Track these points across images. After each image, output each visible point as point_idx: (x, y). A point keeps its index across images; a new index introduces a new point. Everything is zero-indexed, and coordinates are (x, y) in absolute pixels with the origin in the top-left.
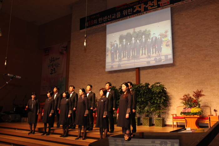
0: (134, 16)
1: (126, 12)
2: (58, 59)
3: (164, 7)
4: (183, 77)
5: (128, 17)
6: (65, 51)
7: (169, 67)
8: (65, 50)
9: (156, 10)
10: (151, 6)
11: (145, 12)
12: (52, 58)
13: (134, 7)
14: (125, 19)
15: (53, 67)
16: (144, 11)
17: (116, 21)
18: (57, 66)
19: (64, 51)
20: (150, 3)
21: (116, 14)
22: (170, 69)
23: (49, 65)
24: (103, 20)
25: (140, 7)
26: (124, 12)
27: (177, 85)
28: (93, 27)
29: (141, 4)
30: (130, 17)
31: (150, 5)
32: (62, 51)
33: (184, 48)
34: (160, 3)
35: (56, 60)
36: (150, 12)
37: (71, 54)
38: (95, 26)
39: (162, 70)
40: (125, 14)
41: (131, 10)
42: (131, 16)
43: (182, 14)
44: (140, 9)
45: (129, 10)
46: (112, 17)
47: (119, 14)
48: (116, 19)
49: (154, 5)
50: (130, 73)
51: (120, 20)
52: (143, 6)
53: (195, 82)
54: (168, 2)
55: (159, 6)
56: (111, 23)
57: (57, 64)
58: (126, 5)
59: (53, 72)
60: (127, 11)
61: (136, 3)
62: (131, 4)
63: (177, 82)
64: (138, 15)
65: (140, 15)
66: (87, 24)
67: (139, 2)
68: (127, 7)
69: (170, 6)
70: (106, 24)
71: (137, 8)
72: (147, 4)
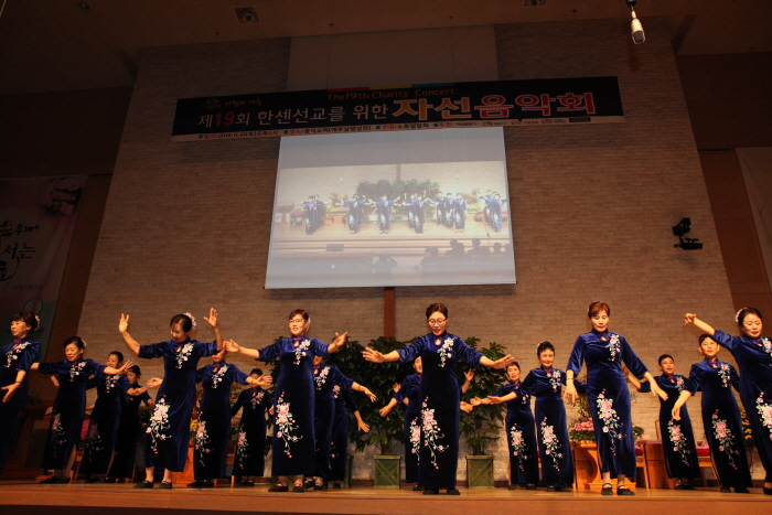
0: (392, 128)
1: (364, 111)
2: (30, 229)
3: (492, 121)
4: (541, 328)
5: (374, 126)
6: (71, 207)
7: (495, 295)
8: (70, 202)
9: (466, 124)
10: (453, 112)
11: (431, 124)
13: (395, 102)
14: (360, 130)
16: (430, 120)
17: (327, 131)
18: (18, 254)
19: (64, 204)
20: (446, 103)
21: (328, 111)
22: (498, 303)
24: (274, 120)
25: (415, 107)
26: (359, 109)
27: (522, 351)
28: (232, 134)
29: (417, 98)
30: (378, 128)
31: (447, 109)
32: (56, 204)
33: (539, 248)
34: (481, 110)
35: (19, 232)
36: (449, 126)
37: (108, 216)
38: (239, 133)
39: (473, 302)
40: (363, 116)
41: (385, 109)
42: (381, 126)
43: (531, 156)
44: (414, 113)
45: (376, 106)
46: (311, 115)
47: (337, 113)
48: (326, 125)
49: (460, 109)
50: (356, 303)
51: (340, 130)
52: (425, 107)
54: (505, 112)
55: (476, 117)
56: (307, 132)
57: (20, 247)
58: (367, 90)
60: (370, 110)
61: (403, 94)
62: (382, 91)
63: (522, 342)
64: (406, 127)
65: (413, 128)
66: (208, 121)
67: (412, 93)
68: (368, 97)
69: (509, 122)
70: (286, 132)
71: (405, 107)
72: (437, 103)
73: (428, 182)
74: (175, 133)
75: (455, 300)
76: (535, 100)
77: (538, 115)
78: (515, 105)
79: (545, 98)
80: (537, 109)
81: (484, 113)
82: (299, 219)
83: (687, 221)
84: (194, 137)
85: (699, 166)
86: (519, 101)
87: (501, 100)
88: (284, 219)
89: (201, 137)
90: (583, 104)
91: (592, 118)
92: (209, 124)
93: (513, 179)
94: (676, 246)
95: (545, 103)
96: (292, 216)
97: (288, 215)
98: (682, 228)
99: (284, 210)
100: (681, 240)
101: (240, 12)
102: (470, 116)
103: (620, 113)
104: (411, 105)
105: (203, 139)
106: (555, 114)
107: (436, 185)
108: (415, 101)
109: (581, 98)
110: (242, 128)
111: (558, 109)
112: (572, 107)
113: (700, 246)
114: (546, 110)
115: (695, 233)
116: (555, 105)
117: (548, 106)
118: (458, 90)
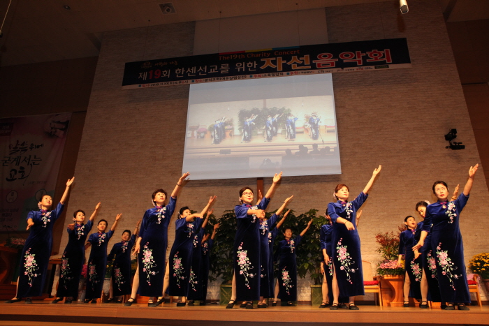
0: (260, 77)
1: (242, 66)
2: (38, 147)
3: (325, 70)
5: (248, 76)
6: (62, 132)
7: (328, 182)
8: (62, 129)
9: (308, 73)
10: (299, 65)
11: (285, 73)
12: (17, 144)
13: (262, 60)
14: (239, 78)
15: (18, 164)
16: (284, 71)
17: (218, 80)
18: (31, 162)
19: (58, 130)
20: (295, 59)
21: (219, 67)
23: (7, 159)
24: (185, 74)
25: (274, 62)
26: (239, 65)
28: (159, 83)
29: (276, 57)
30: (251, 77)
31: (295, 63)
32: (54, 130)
33: (357, 151)
34: (317, 63)
35: (31, 148)
36: (296, 74)
37: (85, 137)
38: (164, 83)
39: (314, 186)
40: (241, 70)
41: (255, 64)
42: (253, 75)
43: (350, 92)
44: (274, 66)
45: (250, 63)
46: (208, 70)
47: (225, 68)
48: (218, 76)
49: (303, 63)
51: (227, 79)
52: (281, 62)
53: (382, 214)
54: (332, 64)
55: (314, 68)
56: (206, 81)
57: (32, 158)
58: (243, 53)
59: (18, 175)
60: (246, 65)
61: (266, 55)
62: (255, 53)
64: (269, 75)
65: (274, 76)
66: (144, 76)
67: (273, 53)
68: (245, 57)
69: (335, 70)
70: (193, 82)
71: (268, 63)
72: (289, 60)
73: (284, 109)
74: (124, 84)
75: (303, 186)
76: (352, 55)
77: (354, 65)
78: (339, 59)
79: (358, 54)
80: (354, 61)
81: (319, 65)
82: (202, 135)
83: (454, 131)
84: (136, 86)
85: (463, 95)
86: (342, 56)
87: (330, 56)
88: (193, 134)
89: (140, 86)
90: (384, 57)
91: (390, 65)
92: (145, 78)
93: (339, 106)
94: (447, 147)
95: (359, 57)
96: (198, 133)
97: (195, 132)
98: (451, 136)
99: (193, 129)
100: (451, 144)
101: (163, 7)
102: (310, 67)
103: (408, 61)
104: (272, 61)
105: (142, 87)
106: (365, 64)
107: (289, 110)
108: (274, 59)
109: (382, 52)
110: (166, 79)
111: (367, 61)
112: (376, 59)
113: (463, 147)
114: (359, 61)
115: (460, 138)
116: (365, 58)
117: (361, 59)
118: (302, 51)
